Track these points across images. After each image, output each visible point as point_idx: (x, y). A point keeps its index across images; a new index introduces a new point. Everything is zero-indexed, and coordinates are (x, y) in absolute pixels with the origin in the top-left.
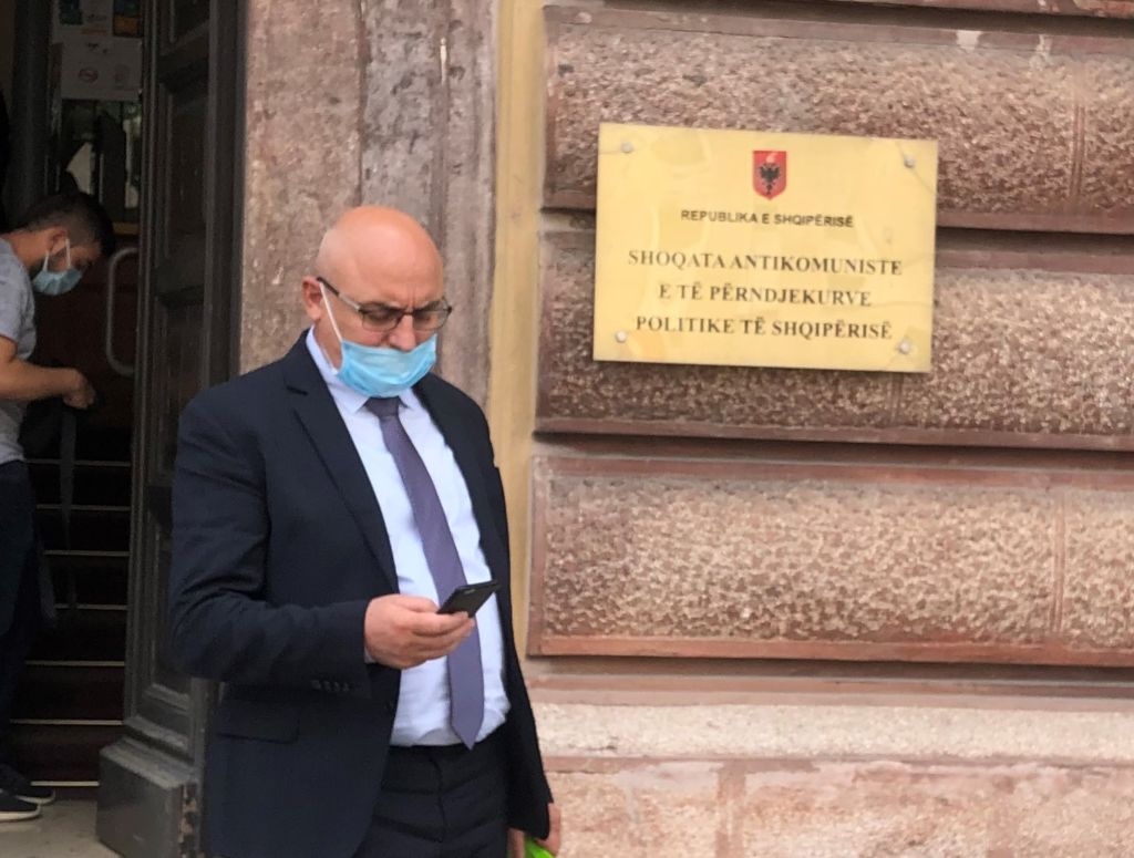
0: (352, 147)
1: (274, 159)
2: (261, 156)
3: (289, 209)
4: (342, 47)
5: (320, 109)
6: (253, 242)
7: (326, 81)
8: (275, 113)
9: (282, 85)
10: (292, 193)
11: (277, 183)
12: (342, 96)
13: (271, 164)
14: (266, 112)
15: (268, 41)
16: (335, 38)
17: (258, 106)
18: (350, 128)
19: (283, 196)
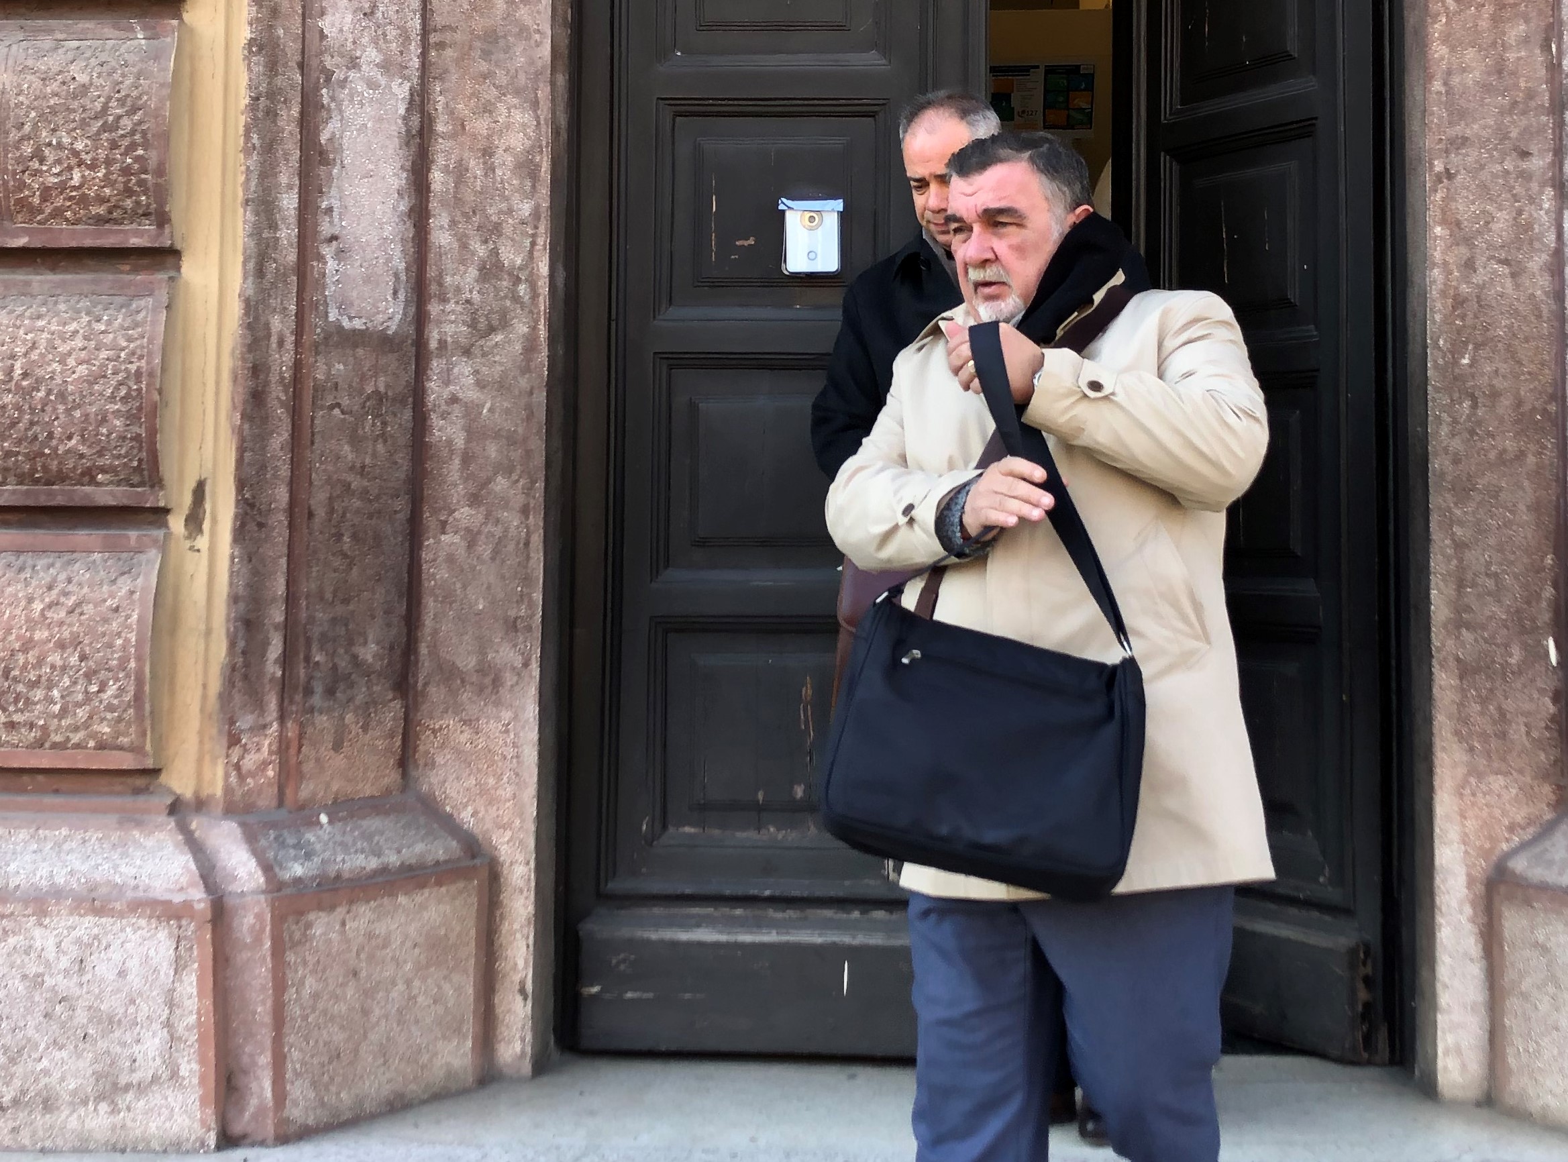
0: (1546, 206)
1: (1458, 224)
2: (1444, 222)
3: (1477, 279)
4: (1530, 95)
5: (1508, 165)
6: (1438, 317)
7: (1514, 135)
8: (1458, 172)
9: (1465, 139)
10: (1480, 261)
11: (1463, 251)
12: (1534, 149)
13: (1456, 229)
14: (1447, 170)
15: (1447, 93)
16: (1522, 85)
17: (1439, 166)
18: (1543, 185)
19: (1469, 265)
